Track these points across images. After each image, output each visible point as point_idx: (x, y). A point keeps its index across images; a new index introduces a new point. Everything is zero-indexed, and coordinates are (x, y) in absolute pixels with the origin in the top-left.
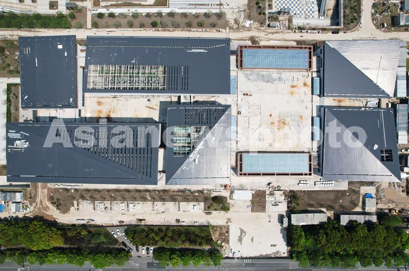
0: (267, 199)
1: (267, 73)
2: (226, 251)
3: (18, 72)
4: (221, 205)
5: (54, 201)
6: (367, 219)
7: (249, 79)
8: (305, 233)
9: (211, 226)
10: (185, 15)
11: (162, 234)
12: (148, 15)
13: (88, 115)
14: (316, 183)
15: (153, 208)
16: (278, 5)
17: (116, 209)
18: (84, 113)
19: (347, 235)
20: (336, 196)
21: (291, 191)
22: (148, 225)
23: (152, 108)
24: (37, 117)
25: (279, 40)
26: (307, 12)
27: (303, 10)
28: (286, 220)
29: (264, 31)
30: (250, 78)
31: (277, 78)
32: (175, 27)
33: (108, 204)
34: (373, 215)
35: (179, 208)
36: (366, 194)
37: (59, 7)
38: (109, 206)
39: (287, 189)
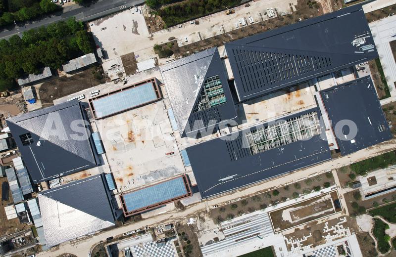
0: (123, 68)
1: (159, 179)
2: (145, 10)
3: (385, 110)
4: (163, 49)
5: (315, 4)
6: (27, 79)
7: (173, 168)
8: (79, 49)
9: (166, 28)
10: (251, 210)
11: (207, 6)
12: (284, 199)
13: (308, 89)
14: (83, 97)
15: (223, 28)
16: (170, 247)
17: (257, 16)
18: (312, 90)
19: (40, 59)
20: (62, 91)
21: (104, 82)
22: (222, 10)
23: (252, 114)
24: (353, 72)
25: (159, 215)
26: (142, 249)
27: (146, 250)
28: (100, 55)
29: (175, 219)
30: (173, 170)
31: (148, 178)
32: (256, 196)
33: (265, 18)
34: (22, 85)
35: (200, 35)
36: (35, 102)
37: (367, 181)
38: (264, 16)
39: (108, 83)
